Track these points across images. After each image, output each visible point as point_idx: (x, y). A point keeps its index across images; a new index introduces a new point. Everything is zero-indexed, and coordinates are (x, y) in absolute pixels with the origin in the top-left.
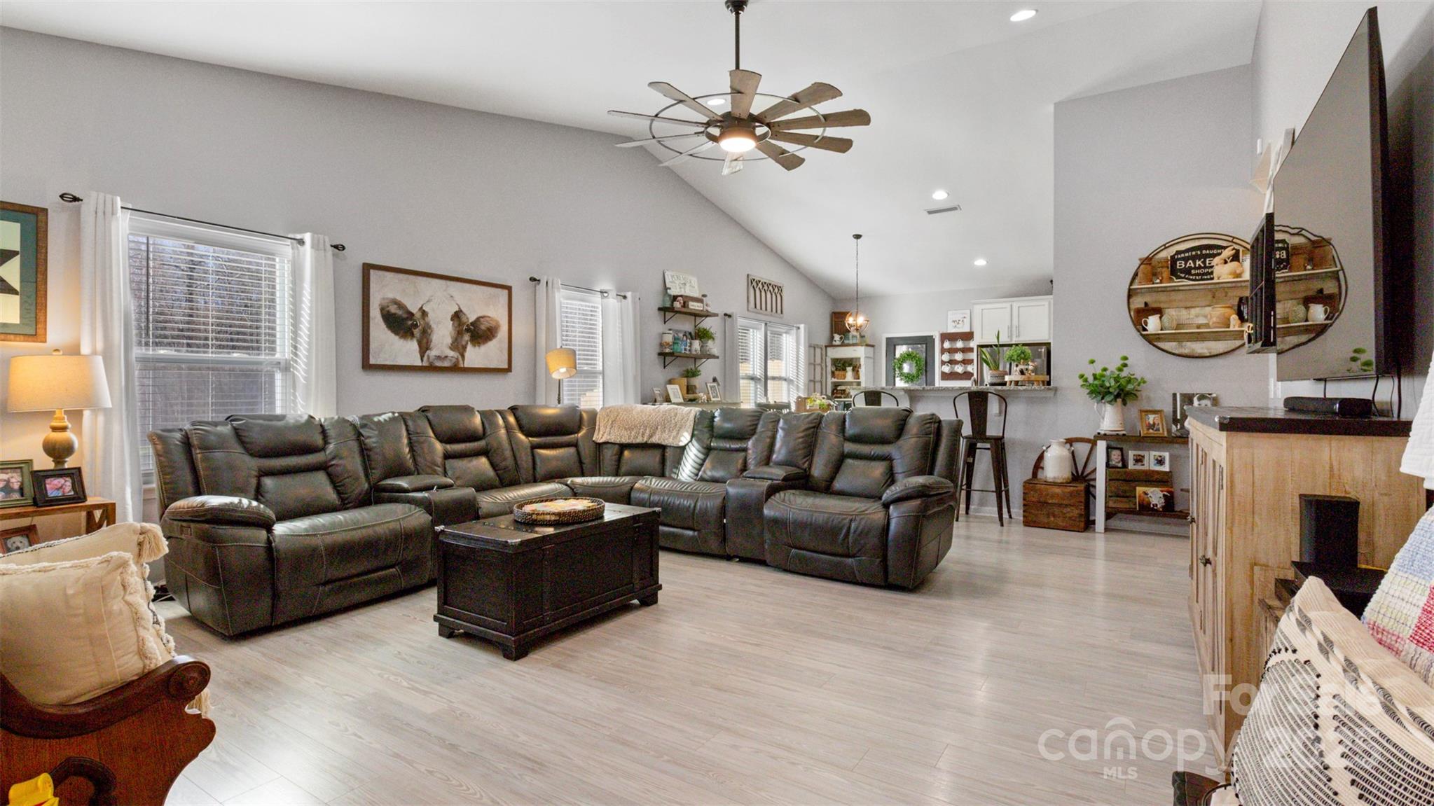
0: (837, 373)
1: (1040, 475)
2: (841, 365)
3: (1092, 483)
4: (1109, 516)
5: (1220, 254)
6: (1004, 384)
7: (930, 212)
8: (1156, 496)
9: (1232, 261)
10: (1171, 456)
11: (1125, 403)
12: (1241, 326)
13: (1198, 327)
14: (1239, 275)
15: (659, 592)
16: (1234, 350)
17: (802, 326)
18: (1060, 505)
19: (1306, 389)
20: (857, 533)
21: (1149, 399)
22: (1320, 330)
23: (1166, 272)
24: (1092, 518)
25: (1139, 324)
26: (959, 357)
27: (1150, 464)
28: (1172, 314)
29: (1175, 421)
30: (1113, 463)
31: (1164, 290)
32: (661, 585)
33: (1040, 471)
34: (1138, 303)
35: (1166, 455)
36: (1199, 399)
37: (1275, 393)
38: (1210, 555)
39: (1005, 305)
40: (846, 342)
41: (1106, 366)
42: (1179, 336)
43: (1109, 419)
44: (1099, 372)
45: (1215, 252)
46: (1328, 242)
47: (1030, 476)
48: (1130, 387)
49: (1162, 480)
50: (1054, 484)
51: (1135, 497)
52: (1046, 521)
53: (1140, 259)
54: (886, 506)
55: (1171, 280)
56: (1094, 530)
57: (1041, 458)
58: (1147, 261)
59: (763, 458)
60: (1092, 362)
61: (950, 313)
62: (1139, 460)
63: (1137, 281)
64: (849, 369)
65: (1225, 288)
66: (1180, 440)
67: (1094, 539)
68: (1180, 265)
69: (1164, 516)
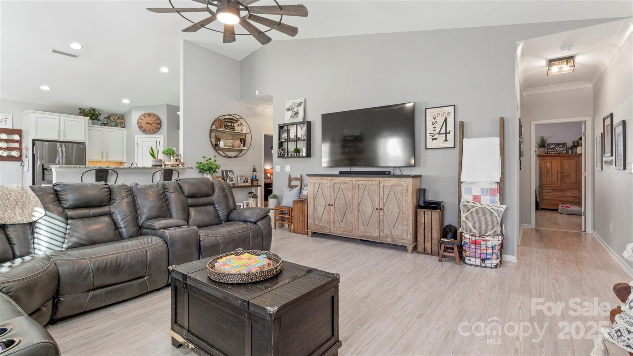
9: (240, 126)
12: (243, 148)
14: (242, 131)
23: (222, 125)
31: (221, 132)
39: (54, 117)
45: (235, 121)
48: (213, 167)
53: (214, 119)
54: (256, 223)
55: (223, 128)
58: (217, 119)
60: (204, 157)
63: (213, 126)
65: (236, 134)
68: (226, 123)
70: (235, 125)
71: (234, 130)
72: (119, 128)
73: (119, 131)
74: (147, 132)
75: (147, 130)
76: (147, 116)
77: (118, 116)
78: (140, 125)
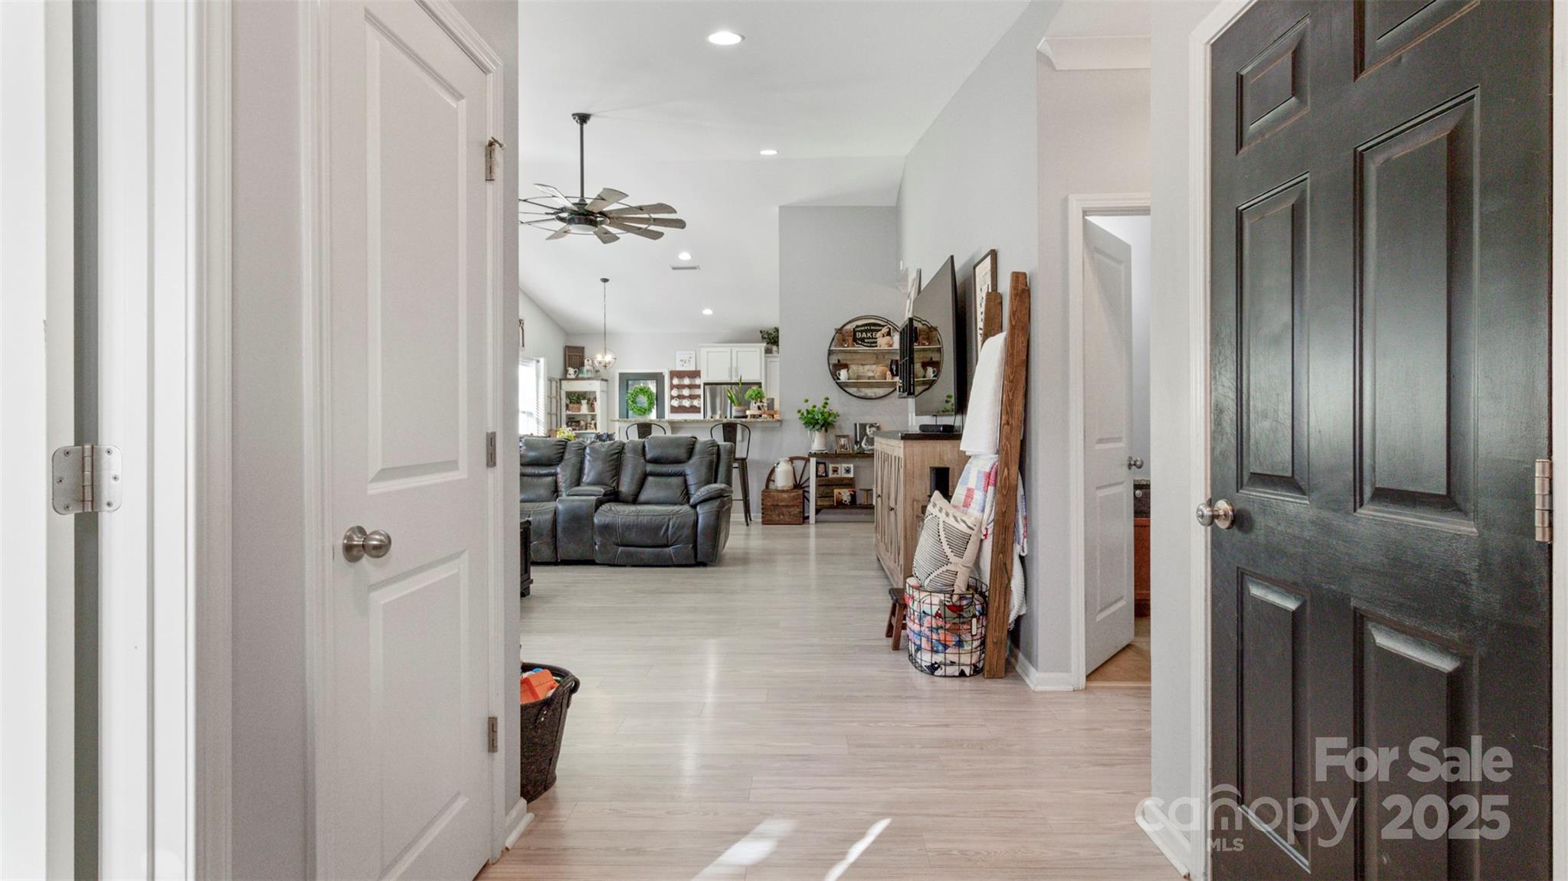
0: (571, 406)
1: (772, 486)
2: (576, 398)
3: (806, 489)
4: (818, 511)
5: (880, 330)
6: (746, 417)
7: (674, 268)
8: (845, 495)
9: (887, 335)
10: (854, 467)
11: (826, 431)
12: (892, 379)
13: (869, 378)
14: (891, 346)
15: (531, 586)
16: (889, 394)
17: (542, 360)
18: (787, 506)
19: (928, 420)
20: (676, 526)
21: (840, 428)
22: (931, 383)
23: (851, 339)
24: (806, 515)
25: (835, 376)
26: (686, 392)
27: (842, 474)
28: (853, 368)
29: (856, 443)
30: (820, 474)
31: (850, 352)
32: (532, 580)
33: (771, 482)
34: (834, 360)
35: (852, 466)
36: (870, 427)
37: (912, 422)
38: (892, 505)
39: (725, 350)
40: (580, 376)
41: (815, 404)
42: (858, 384)
43: (817, 442)
44: (810, 408)
45: (877, 328)
46: (935, 329)
47: (764, 487)
48: (830, 419)
49: (849, 484)
50: (783, 491)
51: (833, 497)
52: (777, 518)
53: (836, 329)
54: (694, 507)
55: (853, 346)
56: (808, 523)
57: (773, 471)
58: (839, 331)
59: (574, 481)
60: (807, 401)
61: (678, 353)
62: (835, 471)
63: (833, 344)
64: (584, 402)
65: (884, 353)
66: (859, 455)
67: (809, 527)
68: (859, 335)
69: (852, 508)
70: (879, 334)
71: (876, 346)
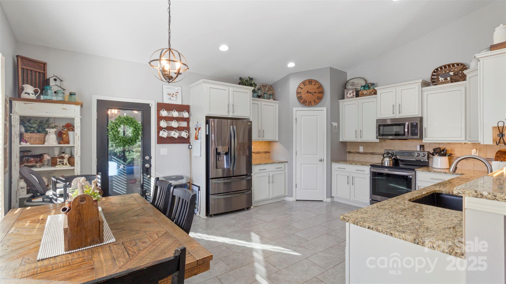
26: (175, 124)
39: (224, 88)
40: (44, 97)
72: (271, 100)
73: (272, 104)
74: (307, 103)
75: (307, 101)
76: (307, 84)
77: (268, 87)
78: (299, 95)
